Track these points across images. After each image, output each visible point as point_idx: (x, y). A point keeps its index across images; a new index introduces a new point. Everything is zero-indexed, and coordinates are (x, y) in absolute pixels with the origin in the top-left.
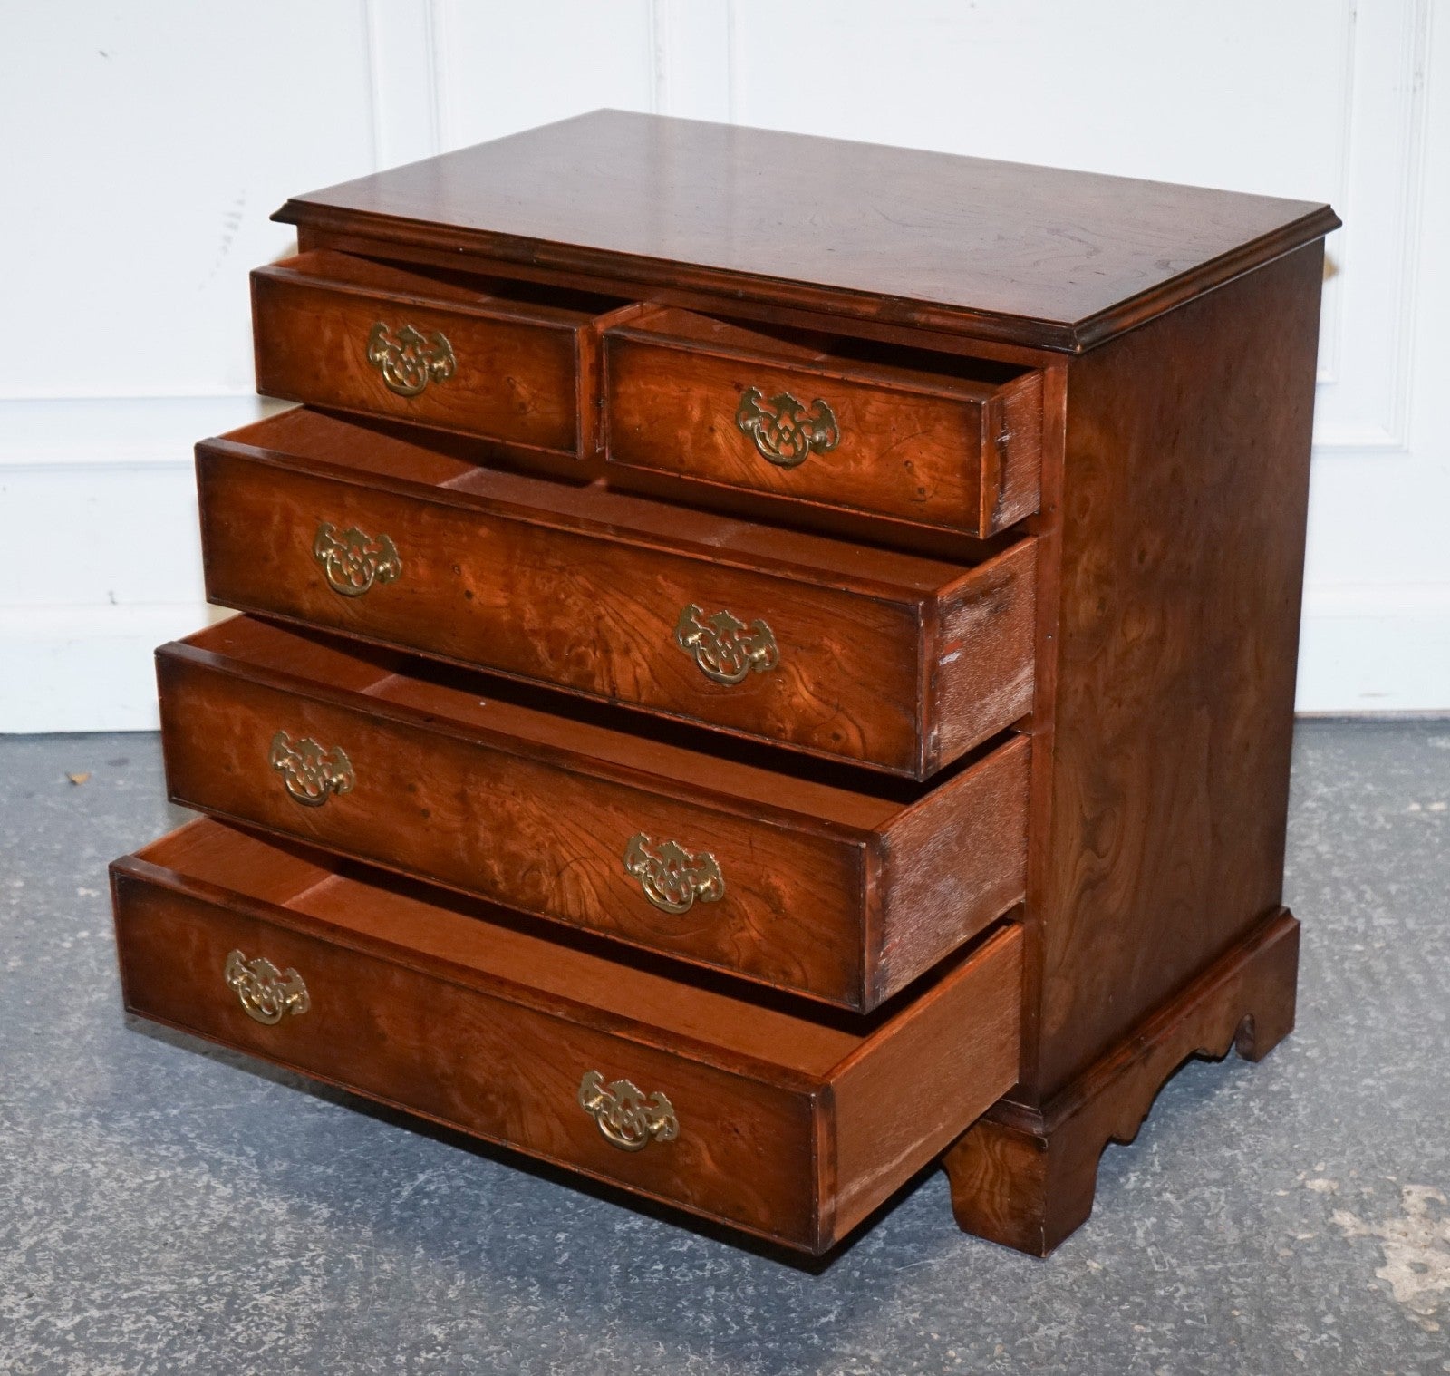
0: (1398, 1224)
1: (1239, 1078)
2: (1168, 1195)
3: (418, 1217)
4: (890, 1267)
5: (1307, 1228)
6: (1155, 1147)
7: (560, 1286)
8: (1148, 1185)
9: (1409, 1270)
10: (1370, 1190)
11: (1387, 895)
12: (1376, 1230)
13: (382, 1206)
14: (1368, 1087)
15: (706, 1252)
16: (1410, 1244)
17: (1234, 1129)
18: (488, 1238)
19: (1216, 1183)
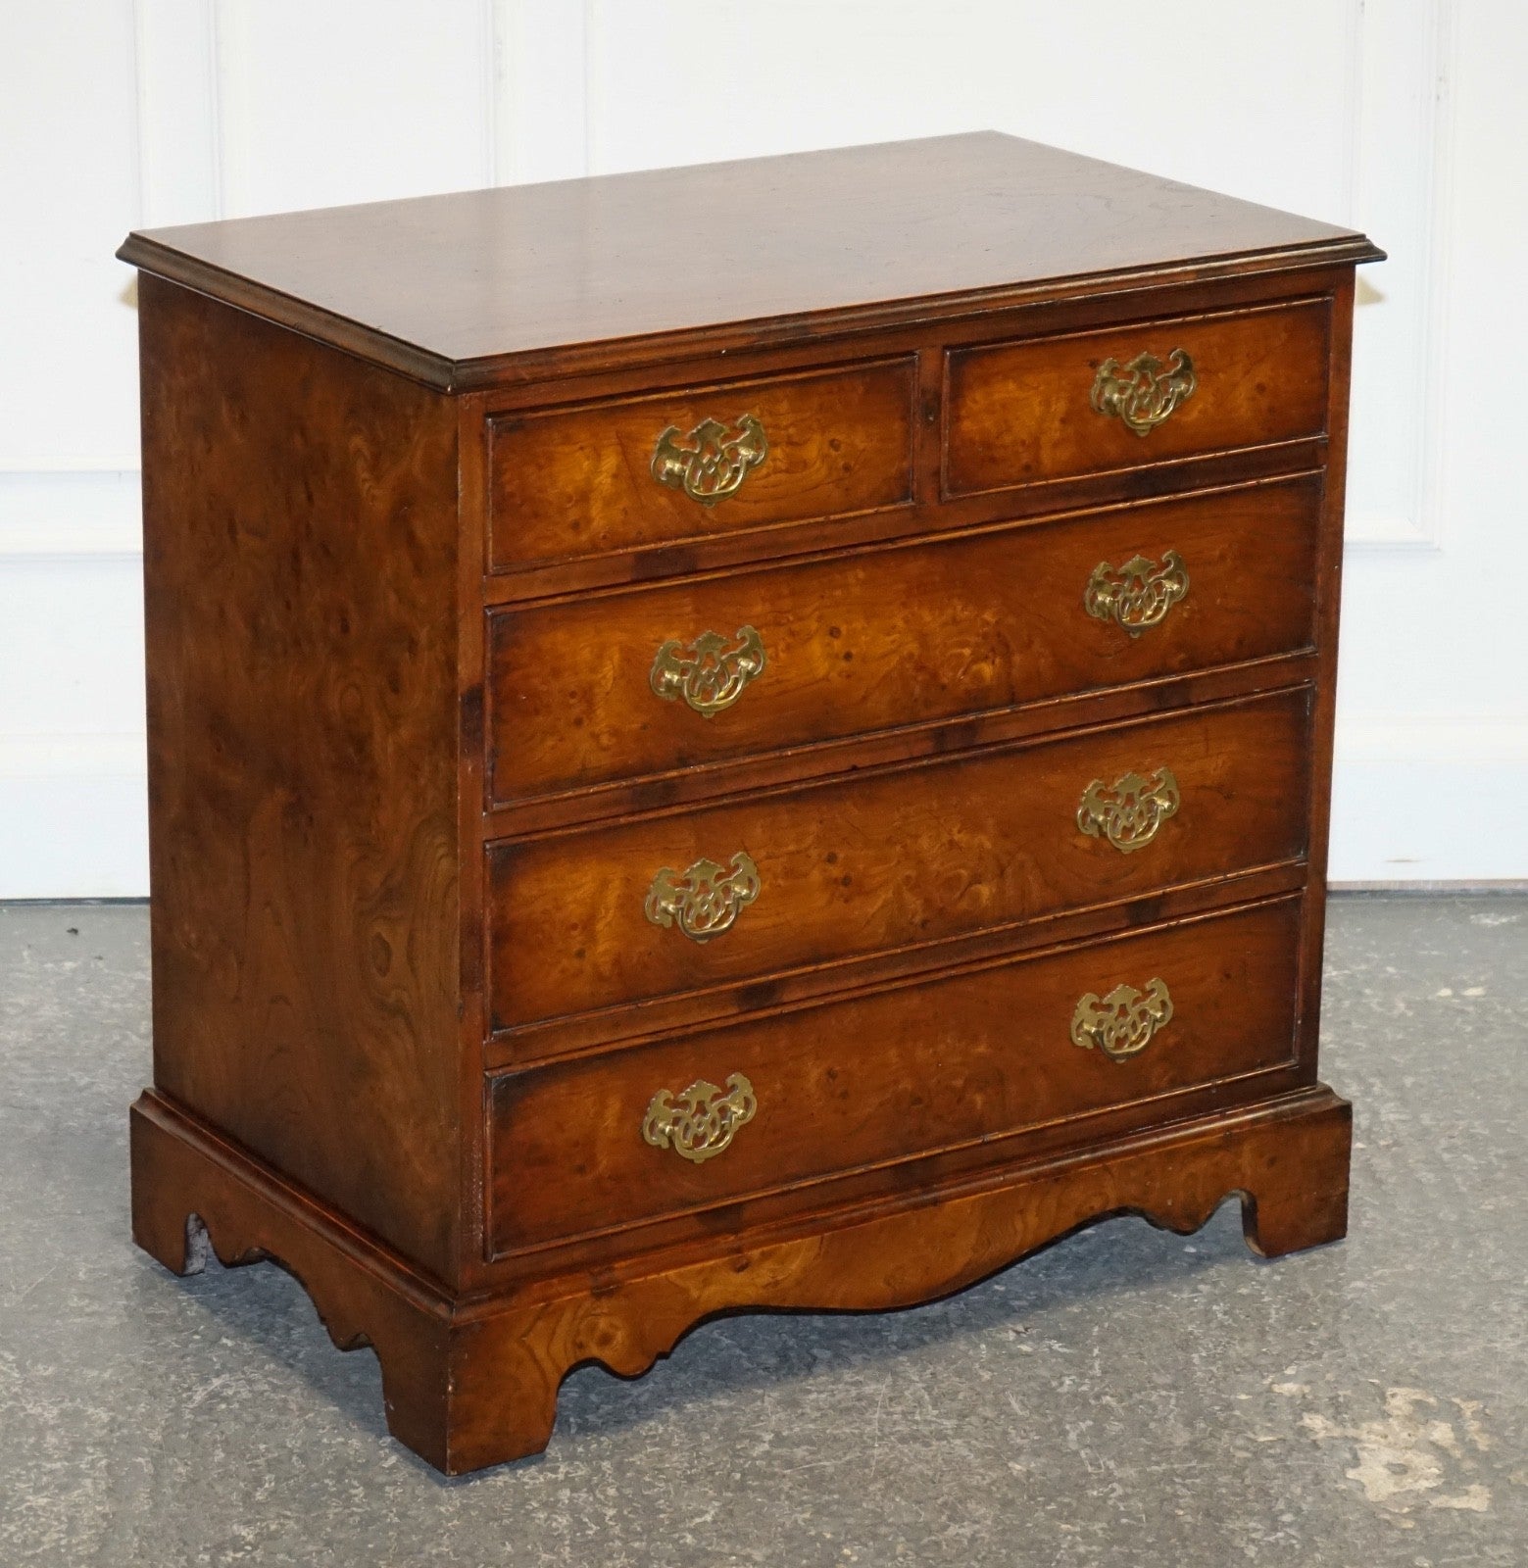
0: (1377, 1426)
1: (1202, 1281)
2: (1108, 1398)
3: (217, 1421)
4: (776, 1470)
5: (1271, 1431)
6: (1096, 1351)
7: (387, 1489)
8: (1084, 1388)
9: (1385, 1472)
10: (1349, 1392)
11: (1401, 1088)
12: (1351, 1432)
13: (171, 1410)
14: (1355, 1290)
15: (559, 1455)
16: (1389, 1445)
17: (1191, 1333)
18: (300, 1442)
19: (1165, 1387)
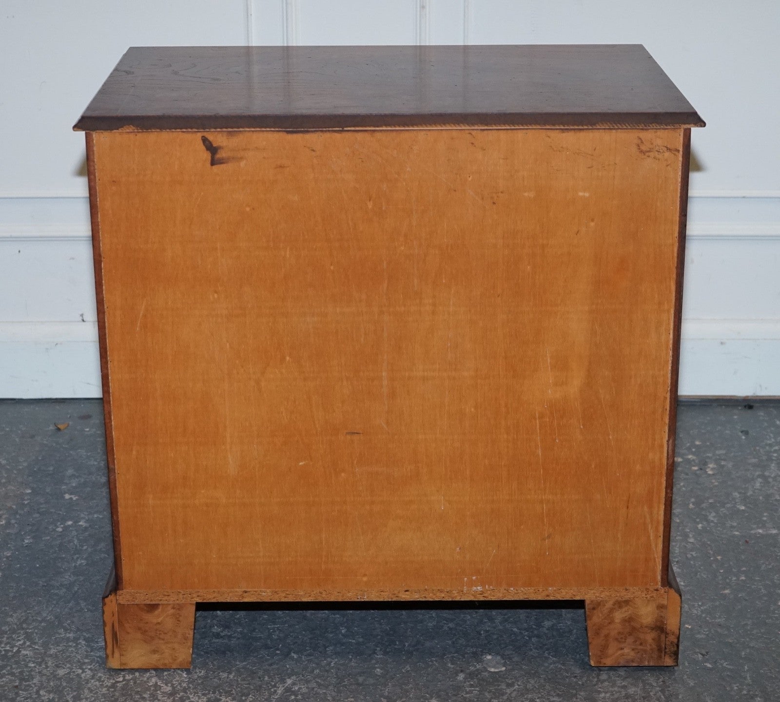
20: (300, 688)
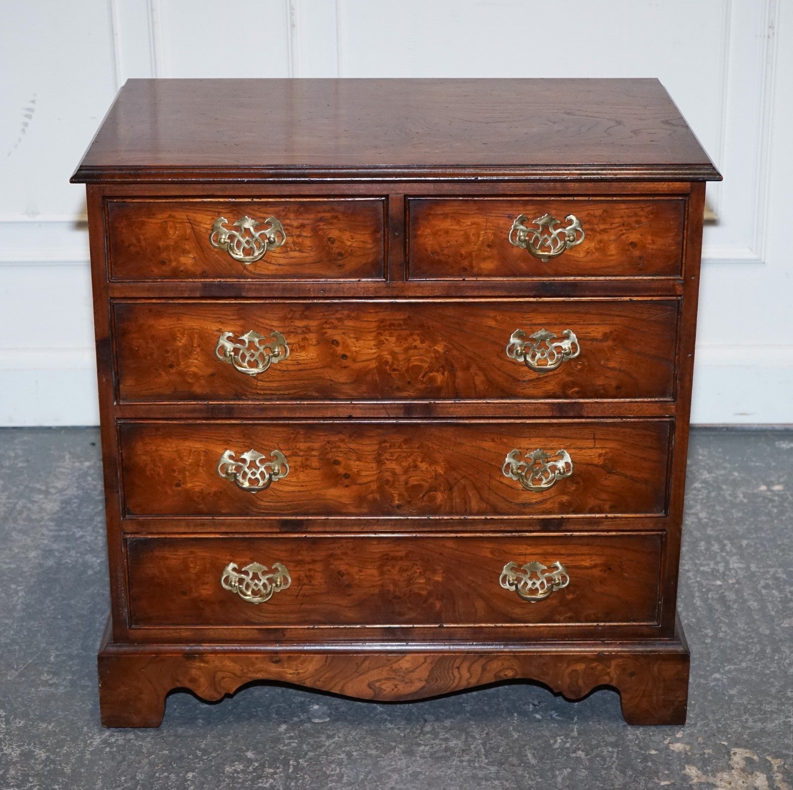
0: (726, 775)
5: (667, 777)
10: (710, 751)
11: (740, 547)
12: (711, 779)
14: (716, 679)
20: (117, 740)
